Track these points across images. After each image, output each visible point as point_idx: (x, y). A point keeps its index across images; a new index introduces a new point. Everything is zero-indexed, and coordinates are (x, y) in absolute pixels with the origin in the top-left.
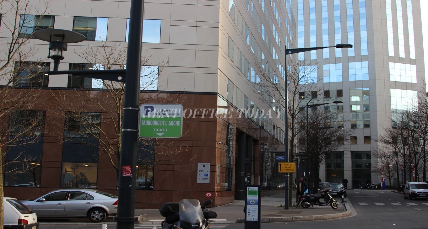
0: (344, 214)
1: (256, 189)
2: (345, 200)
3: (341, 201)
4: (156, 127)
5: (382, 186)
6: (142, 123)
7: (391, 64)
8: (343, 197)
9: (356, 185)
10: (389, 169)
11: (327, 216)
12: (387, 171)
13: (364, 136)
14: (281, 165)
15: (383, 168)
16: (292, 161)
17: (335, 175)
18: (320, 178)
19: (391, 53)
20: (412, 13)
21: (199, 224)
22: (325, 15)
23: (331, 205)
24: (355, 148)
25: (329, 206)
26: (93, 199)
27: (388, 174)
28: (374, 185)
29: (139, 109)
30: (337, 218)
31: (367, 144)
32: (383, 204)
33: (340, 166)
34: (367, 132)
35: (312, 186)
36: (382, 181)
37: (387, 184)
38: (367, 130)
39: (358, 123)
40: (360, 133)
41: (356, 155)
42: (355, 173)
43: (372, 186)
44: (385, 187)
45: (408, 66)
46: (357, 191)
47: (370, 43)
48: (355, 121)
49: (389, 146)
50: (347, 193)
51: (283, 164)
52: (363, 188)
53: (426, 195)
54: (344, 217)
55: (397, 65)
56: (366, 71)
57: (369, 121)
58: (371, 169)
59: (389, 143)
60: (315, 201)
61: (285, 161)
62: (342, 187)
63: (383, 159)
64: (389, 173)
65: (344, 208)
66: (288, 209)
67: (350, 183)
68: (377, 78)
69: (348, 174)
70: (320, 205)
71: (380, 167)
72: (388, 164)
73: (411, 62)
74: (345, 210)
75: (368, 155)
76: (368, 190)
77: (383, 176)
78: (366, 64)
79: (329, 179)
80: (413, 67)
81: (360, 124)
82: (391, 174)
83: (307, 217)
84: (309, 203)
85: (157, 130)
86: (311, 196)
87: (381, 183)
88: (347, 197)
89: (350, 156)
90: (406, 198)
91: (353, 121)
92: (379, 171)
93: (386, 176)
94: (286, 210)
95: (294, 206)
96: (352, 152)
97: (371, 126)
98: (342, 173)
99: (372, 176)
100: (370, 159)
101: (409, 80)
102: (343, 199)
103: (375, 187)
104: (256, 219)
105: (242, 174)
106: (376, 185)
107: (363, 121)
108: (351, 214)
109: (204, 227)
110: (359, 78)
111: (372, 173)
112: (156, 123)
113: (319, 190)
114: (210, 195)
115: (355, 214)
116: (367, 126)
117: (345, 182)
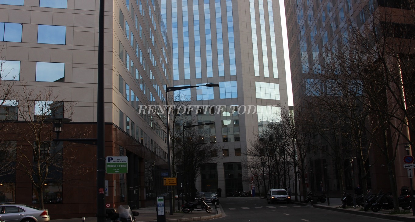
0: (216, 216)
1: (162, 198)
2: (217, 206)
3: (214, 207)
4: (115, 168)
5: (252, 193)
6: (108, 166)
7: (257, 84)
8: (216, 204)
9: (229, 193)
10: (258, 178)
11: (203, 217)
12: (256, 180)
13: (235, 149)
14: (165, 179)
15: (252, 177)
16: (174, 177)
17: (210, 185)
18: (196, 188)
19: (257, 74)
20: (274, 38)
21: (131, 219)
22: (197, 38)
23: (206, 210)
24: (227, 160)
25: (204, 211)
26: (24, 212)
27: (256, 183)
28: (245, 193)
29: (106, 159)
30: (211, 219)
31: (237, 156)
32: (248, 208)
33: (215, 176)
34: (237, 145)
35: (190, 195)
36: (252, 189)
37: (257, 191)
38: (237, 143)
39: (229, 137)
40: (231, 146)
41: (228, 166)
42: (228, 182)
43: (243, 194)
44: (255, 194)
45: (272, 85)
46: (230, 199)
47: (238, 65)
48: (226, 135)
49: (256, 158)
50: (219, 200)
51: (167, 179)
52: (235, 196)
53: (284, 200)
54: (216, 218)
55: (263, 84)
56: (235, 89)
57: (239, 135)
58: (242, 179)
59: (256, 155)
60: (193, 208)
61: (169, 176)
62: (215, 195)
63: (252, 169)
64: (258, 181)
65: (216, 212)
66: (172, 214)
67: (223, 192)
68: (244, 96)
69: (221, 183)
70: (197, 210)
71: (249, 176)
72: (256, 173)
73: (275, 81)
74: (217, 213)
75: (239, 165)
76: (240, 198)
77: (252, 185)
78: (234, 83)
79: (204, 189)
80: (277, 86)
81: (231, 137)
82: (259, 182)
83: (188, 219)
84: (188, 209)
85: (115, 170)
86: (190, 203)
87: (251, 191)
88: (220, 204)
89: (223, 167)
90: (269, 203)
91: (224, 135)
92: (249, 180)
93: (255, 184)
94: (172, 215)
95: (177, 212)
96: (224, 163)
97: (241, 139)
98: (216, 183)
99: (243, 185)
100: (241, 169)
101: (273, 98)
102: (216, 206)
103: (246, 194)
104: (163, 214)
105: (131, 187)
106: (247, 193)
107: (233, 135)
108: (221, 216)
109: (133, 221)
110: (228, 96)
111: (243, 182)
112: (115, 166)
113: (196, 198)
114: (109, 206)
115: (225, 215)
116: (237, 139)
117: (219, 192)
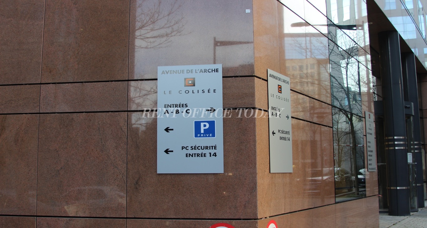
105: (399, 142)
